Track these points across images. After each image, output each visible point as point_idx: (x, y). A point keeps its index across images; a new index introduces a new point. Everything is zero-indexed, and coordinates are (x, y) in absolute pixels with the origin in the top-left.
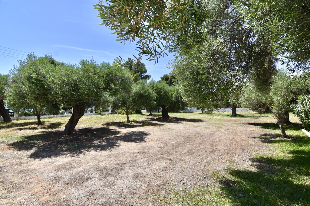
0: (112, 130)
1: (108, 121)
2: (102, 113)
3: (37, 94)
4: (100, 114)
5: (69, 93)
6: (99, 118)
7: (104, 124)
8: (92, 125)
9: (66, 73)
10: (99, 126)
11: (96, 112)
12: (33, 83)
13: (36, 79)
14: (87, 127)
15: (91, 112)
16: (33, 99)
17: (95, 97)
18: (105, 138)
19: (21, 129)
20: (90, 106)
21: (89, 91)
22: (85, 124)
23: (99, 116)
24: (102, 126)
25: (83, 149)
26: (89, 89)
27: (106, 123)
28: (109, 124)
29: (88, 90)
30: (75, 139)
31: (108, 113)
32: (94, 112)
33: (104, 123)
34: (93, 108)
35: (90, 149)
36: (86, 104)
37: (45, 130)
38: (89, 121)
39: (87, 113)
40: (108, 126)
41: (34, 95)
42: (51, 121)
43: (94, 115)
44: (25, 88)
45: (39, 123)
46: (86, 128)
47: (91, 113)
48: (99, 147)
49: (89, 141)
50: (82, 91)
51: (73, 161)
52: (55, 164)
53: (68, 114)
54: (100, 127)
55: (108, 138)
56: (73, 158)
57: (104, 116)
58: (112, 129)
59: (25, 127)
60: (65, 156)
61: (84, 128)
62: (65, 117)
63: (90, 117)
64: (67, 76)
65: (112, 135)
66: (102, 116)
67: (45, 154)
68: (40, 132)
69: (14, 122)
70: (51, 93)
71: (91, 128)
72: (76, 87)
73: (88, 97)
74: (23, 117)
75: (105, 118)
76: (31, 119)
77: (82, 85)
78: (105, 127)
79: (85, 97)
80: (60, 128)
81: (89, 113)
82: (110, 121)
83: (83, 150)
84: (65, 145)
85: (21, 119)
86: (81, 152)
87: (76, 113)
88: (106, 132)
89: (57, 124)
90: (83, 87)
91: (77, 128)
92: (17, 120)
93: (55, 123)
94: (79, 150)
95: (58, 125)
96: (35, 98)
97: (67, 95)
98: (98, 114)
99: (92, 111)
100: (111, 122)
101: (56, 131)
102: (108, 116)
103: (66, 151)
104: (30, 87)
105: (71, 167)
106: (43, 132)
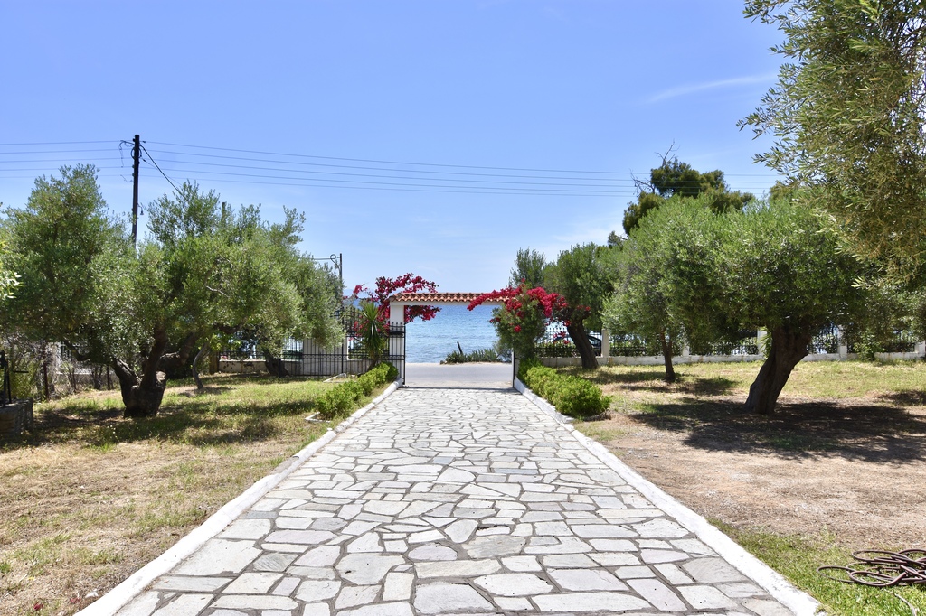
0: (916, 419)
1: (905, 388)
2: (878, 355)
3: (693, 299)
4: (871, 358)
5: (765, 291)
6: (866, 372)
7: (887, 397)
8: (836, 394)
9: (756, 239)
10: (867, 400)
11: (853, 351)
12: (682, 274)
13: (687, 264)
14: (818, 400)
15: (832, 349)
16: (683, 312)
17: (845, 298)
18: (885, 437)
19: (633, 389)
20: (825, 326)
21: (823, 282)
22: (809, 390)
23: (868, 366)
24: (876, 402)
25: (810, 450)
26: (825, 276)
27: (895, 393)
28: (905, 397)
29: (819, 281)
30: (785, 427)
31: (908, 355)
32: (843, 349)
33: (887, 392)
34: (838, 333)
35: (830, 454)
36: (812, 319)
37: (691, 396)
38: (821, 381)
39: (814, 352)
40: (902, 404)
41: (685, 303)
42: (697, 373)
43: (843, 360)
44: (665, 286)
45: (671, 377)
46: (813, 404)
47: (832, 355)
48: (860, 454)
49: (828, 435)
50: (800, 285)
51: (789, 467)
52: (744, 463)
53: (746, 354)
54: (866, 404)
55: (896, 436)
56: (785, 462)
57: (889, 368)
58: (918, 417)
59: (640, 384)
60: (764, 455)
61: (808, 402)
62: (736, 365)
63: (830, 367)
64: (760, 245)
65: (915, 433)
66: (880, 368)
67: (715, 443)
68: (680, 400)
69: (604, 368)
70: (721, 294)
71: (835, 404)
72: (783, 273)
73: (821, 299)
74: (621, 358)
75: (894, 375)
76: (642, 365)
77: (800, 268)
78: (889, 405)
79: (811, 302)
80: (731, 394)
81: (823, 352)
82: (911, 388)
83: (811, 453)
84: (761, 435)
85: (617, 364)
86: (806, 456)
87: (783, 349)
88: (893, 421)
89: (717, 383)
90: (806, 273)
91: (783, 399)
92: (610, 365)
93: (711, 380)
94: (800, 451)
95: (721, 385)
96: (688, 308)
97: (760, 300)
98: (863, 360)
99: (833, 345)
100: (919, 393)
101: (720, 401)
102: (906, 369)
103: (764, 445)
104: (676, 283)
105: (786, 475)
106: (686, 400)
